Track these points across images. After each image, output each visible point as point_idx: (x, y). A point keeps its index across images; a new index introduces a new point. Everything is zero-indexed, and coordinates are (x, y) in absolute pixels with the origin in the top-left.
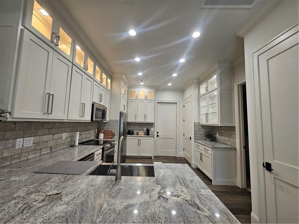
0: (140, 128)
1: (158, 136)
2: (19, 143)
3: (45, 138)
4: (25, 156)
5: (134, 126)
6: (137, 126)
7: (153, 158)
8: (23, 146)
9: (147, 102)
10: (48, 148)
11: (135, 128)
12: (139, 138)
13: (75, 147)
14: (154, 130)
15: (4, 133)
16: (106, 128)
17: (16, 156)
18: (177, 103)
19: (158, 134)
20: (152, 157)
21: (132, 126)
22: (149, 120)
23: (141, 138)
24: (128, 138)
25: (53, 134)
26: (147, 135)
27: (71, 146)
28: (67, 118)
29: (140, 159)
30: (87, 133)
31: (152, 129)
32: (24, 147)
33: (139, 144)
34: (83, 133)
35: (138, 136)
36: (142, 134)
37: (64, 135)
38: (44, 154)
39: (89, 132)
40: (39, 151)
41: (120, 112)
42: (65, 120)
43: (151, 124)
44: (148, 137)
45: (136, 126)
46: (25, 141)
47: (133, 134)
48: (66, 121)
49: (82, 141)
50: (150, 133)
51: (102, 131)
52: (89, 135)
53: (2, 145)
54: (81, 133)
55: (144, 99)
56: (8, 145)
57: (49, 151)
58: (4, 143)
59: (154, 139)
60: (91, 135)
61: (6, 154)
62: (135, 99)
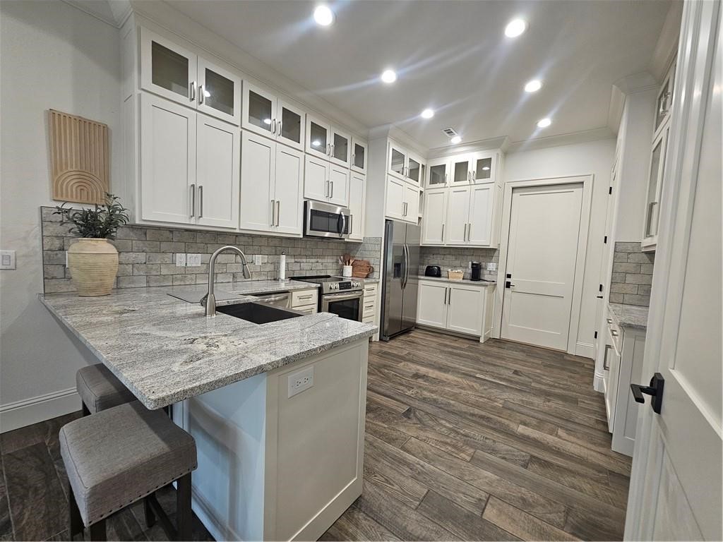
0: (457, 262)
1: (508, 285)
2: (181, 259)
3: (221, 258)
4: (192, 279)
5: (442, 256)
6: (451, 257)
7: (482, 341)
8: (186, 264)
9: (473, 190)
10: (228, 275)
11: (446, 262)
12: (446, 285)
13: (278, 280)
14: (497, 269)
15: (158, 243)
16: (358, 256)
17: (179, 276)
18: (582, 183)
19: (508, 280)
20: (479, 338)
21: (438, 256)
22: (477, 241)
23: (452, 286)
24: (421, 282)
26: (471, 280)
27: (275, 280)
28: (239, 226)
29: (448, 337)
30: (313, 260)
31: (491, 266)
32: (188, 265)
33: (447, 300)
34: (304, 260)
36: (460, 278)
37: (259, 259)
38: (222, 282)
39: (320, 261)
41: (386, 220)
42: (235, 229)
43: (490, 253)
44: (474, 284)
45: (448, 256)
46: (188, 258)
47: (439, 275)
48: (237, 231)
49: (300, 274)
50: (486, 275)
51: (351, 262)
52: (320, 267)
53: (158, 258)
54: (299, 260)
55: (467, 182)
56: (166, 259)
57: (231, 280)
58: (160, 256)
59: (486, 291)
60: (325, 266)
61: (164, 271)
62: (442, 185)
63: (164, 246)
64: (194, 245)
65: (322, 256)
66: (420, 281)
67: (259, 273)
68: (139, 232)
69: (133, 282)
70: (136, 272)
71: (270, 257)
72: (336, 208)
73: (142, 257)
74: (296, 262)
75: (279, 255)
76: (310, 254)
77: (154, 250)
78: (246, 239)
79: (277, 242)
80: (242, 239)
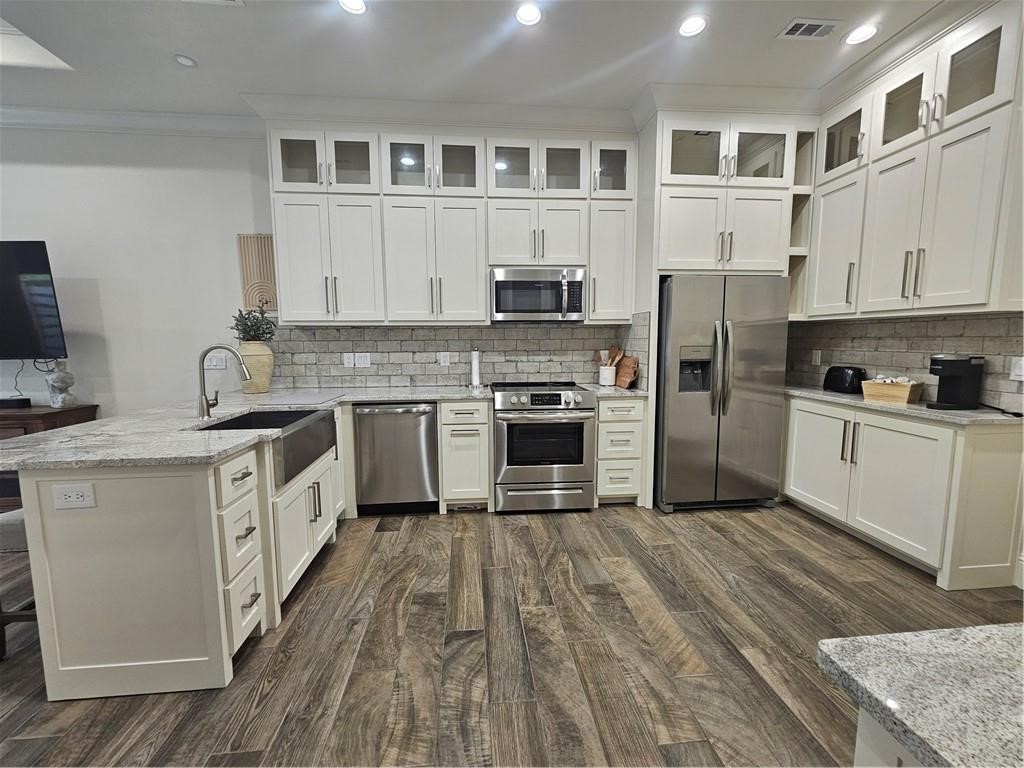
2: (348, 359)
3: (395, 357)
4: (362, 382)
5: (874, 343)
6: (896, 342)
8: (355, 364)
10: (405, 378)
12: (851, 416)
15: (327, 343)
16: (628, 349)
17: (348, 378)
21: (865, 343)
23: (861, 418)
25: (414, 353)
28: (387, 317)
30: (542, 358)
32: (357, 366)
33: (850, 452)
34: (524, 358)
35: (859, 403)
36: (897, 399)
37: (445, 358)
38: (397, 388)
39: (555, 358)
40: (387, 379)
41: (662, 277)
44: (922, 419)
46: (356, 358)
48: (386, 324)
50: (1005, 395)
52: (559, 369)
53: (327, 359)
54: (513, 358)
55: (919, 133)
56: (335, 360)
57: (408, 384)
58: (328, 356)
59: (961, 440)
60: (568, 368)
61: (334, 372)
62: (853, 164)
63: (332, 346)
64: (362, 343)
65: (563, 351)
66: (793, 401)
67: (448, 376)
68: (309, 333)
69: (307, 383)
70: (308, 374)
71: (462, 354)
72: (575, 271)
73: (312, 358)
74: (508, 361)
75: (470, 351)
76: (535, 348)
77: (323, 350)
78: (426, 332)
79: (472, 334)
80: (421, 333)
